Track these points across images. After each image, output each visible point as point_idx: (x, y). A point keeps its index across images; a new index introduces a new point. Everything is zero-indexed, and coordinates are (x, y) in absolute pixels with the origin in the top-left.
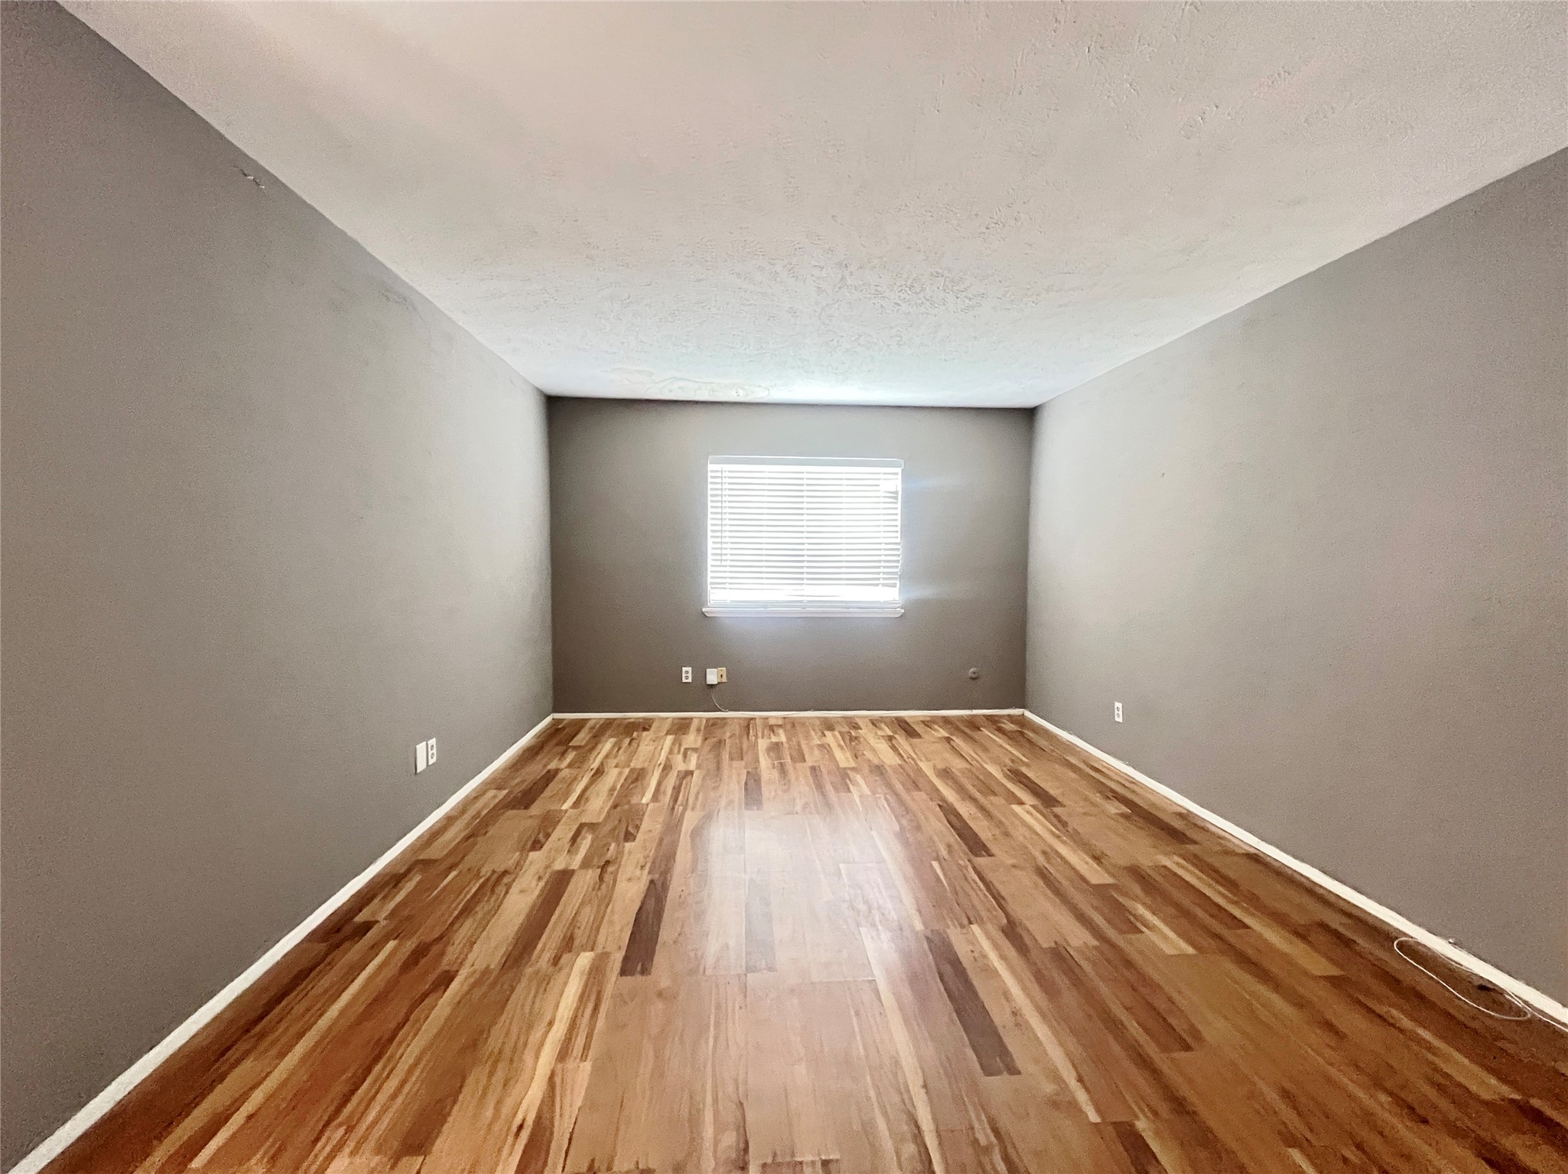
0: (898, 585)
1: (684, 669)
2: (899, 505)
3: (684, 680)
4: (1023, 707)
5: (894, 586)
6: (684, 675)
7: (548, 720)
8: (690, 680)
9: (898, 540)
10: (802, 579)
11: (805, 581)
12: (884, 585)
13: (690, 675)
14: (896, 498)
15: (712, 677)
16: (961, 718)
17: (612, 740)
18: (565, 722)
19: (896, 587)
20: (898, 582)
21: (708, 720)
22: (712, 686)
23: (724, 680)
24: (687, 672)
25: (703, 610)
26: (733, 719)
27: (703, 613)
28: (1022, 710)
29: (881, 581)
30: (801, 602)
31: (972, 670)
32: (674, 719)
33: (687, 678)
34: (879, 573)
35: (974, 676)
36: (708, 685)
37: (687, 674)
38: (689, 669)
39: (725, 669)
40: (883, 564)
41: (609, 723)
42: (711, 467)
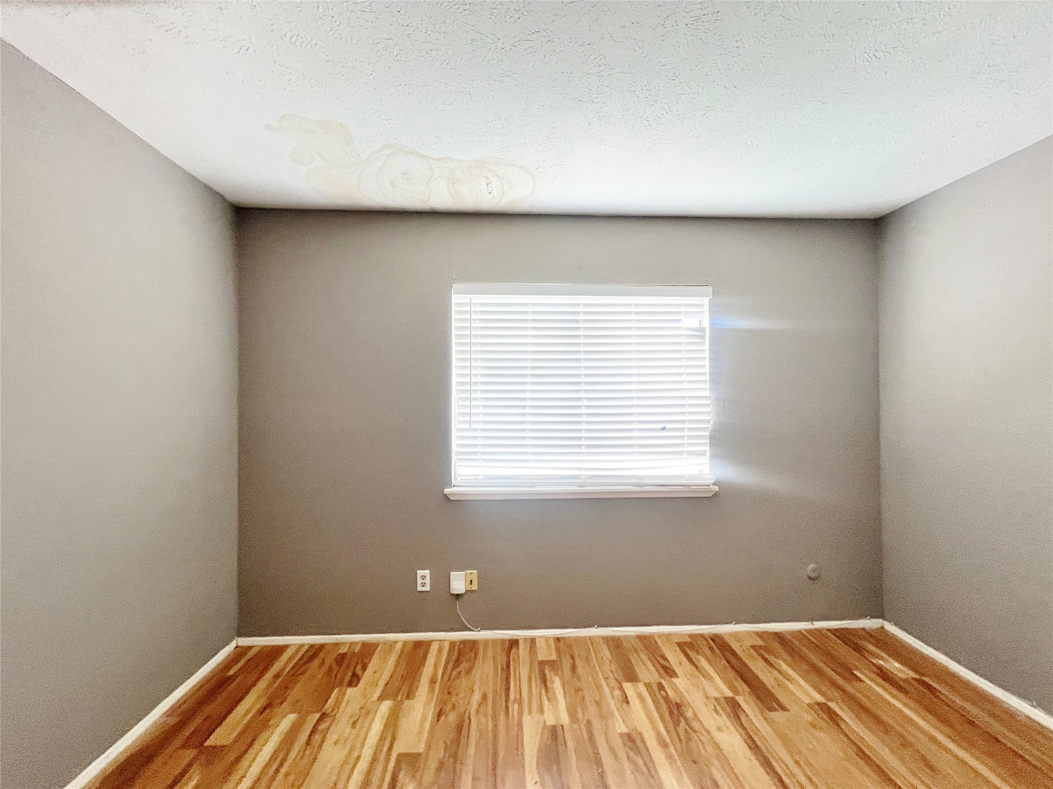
0: (708, 454)
1: (420, 573)
2: (707, 346)
3: (420, 588)
4: (882, 617)
5: (702, 454)
6: (419, 581)
7: (233, 645)
8: (427, 588)
9: (707, 394)
10: (579, 446)
11: (584, 450)
12: (690, 453)
13: (428, 581)
14: (702, 337)
15: (459, 583)
16: (799, 634)
17: (292, 717)
18: (251, 653)
19: (705, 455)
20: (707, 448)
21: (452, 644)
22: (458, 596)
23: (475, 587)
24: (423, 577)
25: (447, 491)
26: (486, 642)
27: (445, 496)
28: (880, 621)
29: (686, 449)
30: (576, 477)
31: (812, 566)
32: (405, 643)
33: (423, 585)
34: (683, 437)
35: (813, 575)
36: (453, 594)
37: (424, 579)
38: (427, 572)
39: (476, 571)
40: (687, 425)
41: (315, 651)
42: (456, 299)
